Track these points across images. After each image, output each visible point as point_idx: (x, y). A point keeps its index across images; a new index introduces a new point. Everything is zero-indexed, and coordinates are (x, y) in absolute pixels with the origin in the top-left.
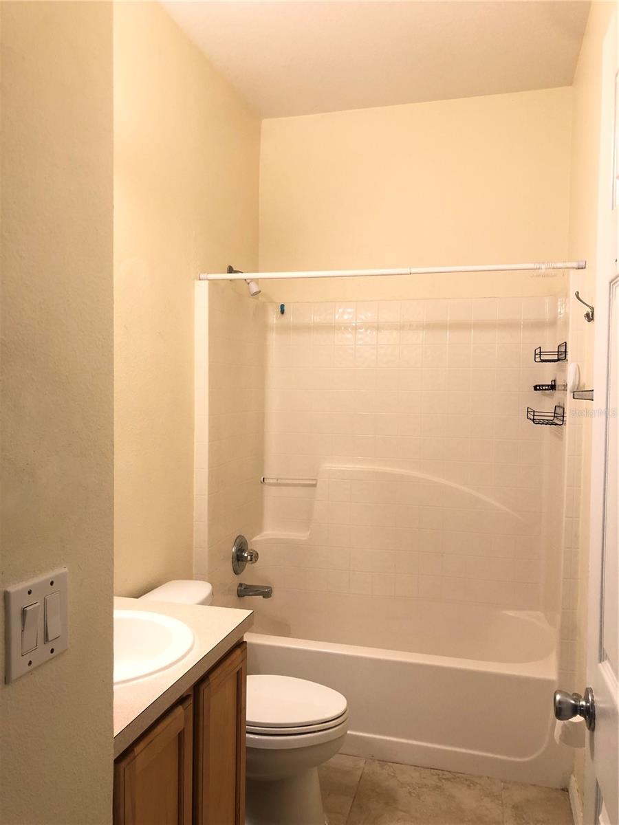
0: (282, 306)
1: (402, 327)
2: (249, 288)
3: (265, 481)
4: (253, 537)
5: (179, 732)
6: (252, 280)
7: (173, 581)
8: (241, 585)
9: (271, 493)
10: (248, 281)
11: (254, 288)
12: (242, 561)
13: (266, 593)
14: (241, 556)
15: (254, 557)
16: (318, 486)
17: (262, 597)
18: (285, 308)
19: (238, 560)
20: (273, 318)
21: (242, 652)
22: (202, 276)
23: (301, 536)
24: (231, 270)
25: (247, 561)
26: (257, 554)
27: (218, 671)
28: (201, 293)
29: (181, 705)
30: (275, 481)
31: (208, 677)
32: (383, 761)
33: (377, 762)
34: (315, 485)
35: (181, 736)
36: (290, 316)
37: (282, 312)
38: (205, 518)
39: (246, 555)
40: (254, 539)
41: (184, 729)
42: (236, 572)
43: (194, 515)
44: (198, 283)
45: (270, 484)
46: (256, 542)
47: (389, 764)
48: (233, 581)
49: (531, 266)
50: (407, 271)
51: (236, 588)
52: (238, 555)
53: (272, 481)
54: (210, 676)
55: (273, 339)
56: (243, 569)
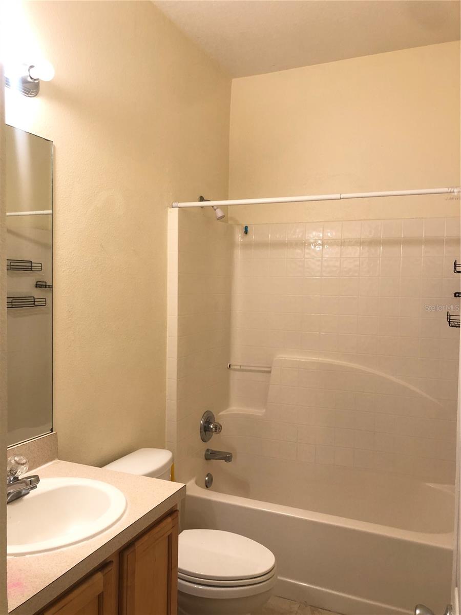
0: (246, 228)
1: (342, 243)
2: (215, 213)
3: (231, 367)
4: (221, 412)
5: (98, 594)
6: (219, 206)
7: (142, 449)
8: (208, 450)
9: (235, 377)
10: (215, 207)
11: (219, 213)
12: (209, 431)
13: (228, 458)
14: (208, 427)
15: (218, 428)
16: (272, 372)
17: (224, 461)
18: (249, 229)
19: (205, 431)
20: (239, 237)
21: (173, 519)
22: (174, 204)
23: (258, 412)
24: (202, 199)
25: (212, 432)
26: (221, 426)
27: (146, 538)
28: (173, 217)
29: (100, 571)
30: (239, 367)
31: (134, 544)
32: (315, 607)
33: (309, 607)
34: (270, 372)
35: (100, 597)
36: (253, 236)
37: (246, 232)
38: (175, 397)
39: (212, 427)
40: (221, 414)
41: (103, 592)
42: (204, 440)
43: (167, 394)
44: (170, 210)
45: (235, 370)
46: (222, 416)
47: (320, 610)
48: (202, 447)
49: (446, 190)
50: (338, 196)
51: (204, 453)
52: (205, 426)
53: (236, 367)
54: (136, 543)
55: (239, 254)
56: (210, 438)
